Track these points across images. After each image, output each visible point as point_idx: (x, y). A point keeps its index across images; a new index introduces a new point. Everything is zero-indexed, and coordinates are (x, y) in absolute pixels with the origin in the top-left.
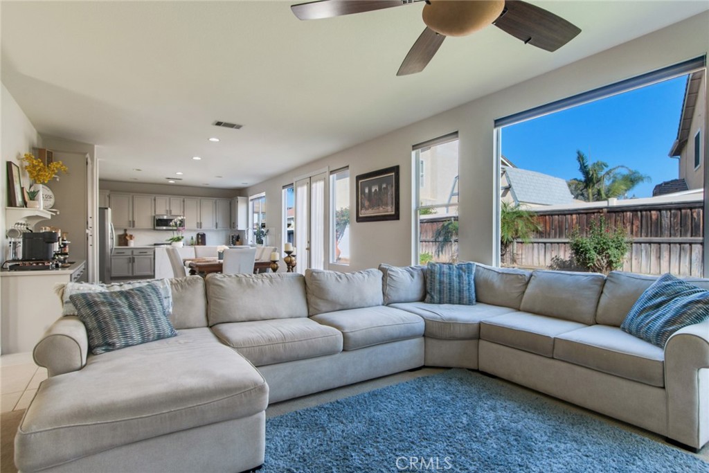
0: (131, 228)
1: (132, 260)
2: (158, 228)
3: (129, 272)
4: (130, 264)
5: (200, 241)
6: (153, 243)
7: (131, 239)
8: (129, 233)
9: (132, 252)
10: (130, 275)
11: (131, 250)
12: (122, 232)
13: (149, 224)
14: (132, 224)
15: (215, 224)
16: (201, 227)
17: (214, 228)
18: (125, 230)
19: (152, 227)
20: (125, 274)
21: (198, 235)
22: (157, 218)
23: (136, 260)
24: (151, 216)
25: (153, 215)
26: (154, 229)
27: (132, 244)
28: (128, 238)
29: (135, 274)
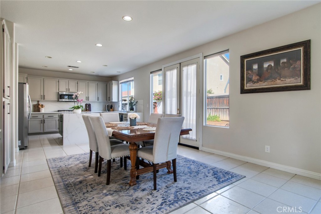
0: (42, 100)
1: (43, 122)
2: (61, 100)
3: (41, 129)
4: (42, 124)
5: (88, 108)
6: (57, 110)
7: (42, 107)
8: (41, 103)
9: (43, 116)
10: (42, 131)
11: (42, 115)
12: (36, 103)
13: (55, 97)
14: (43, 97)
15: (97, 98)
16: (88, 100)
17: (97, 100)
18: (38, 101)
19: (57, 100)
20: (39, 131)
21: (86, 105)
22: (60, 93)
23: (46, 121)
24: (56, 92)
25: (58, 91)
26: (58, 101)
27: (43, 111)
28: (40, 107)
29: (45, 131)
